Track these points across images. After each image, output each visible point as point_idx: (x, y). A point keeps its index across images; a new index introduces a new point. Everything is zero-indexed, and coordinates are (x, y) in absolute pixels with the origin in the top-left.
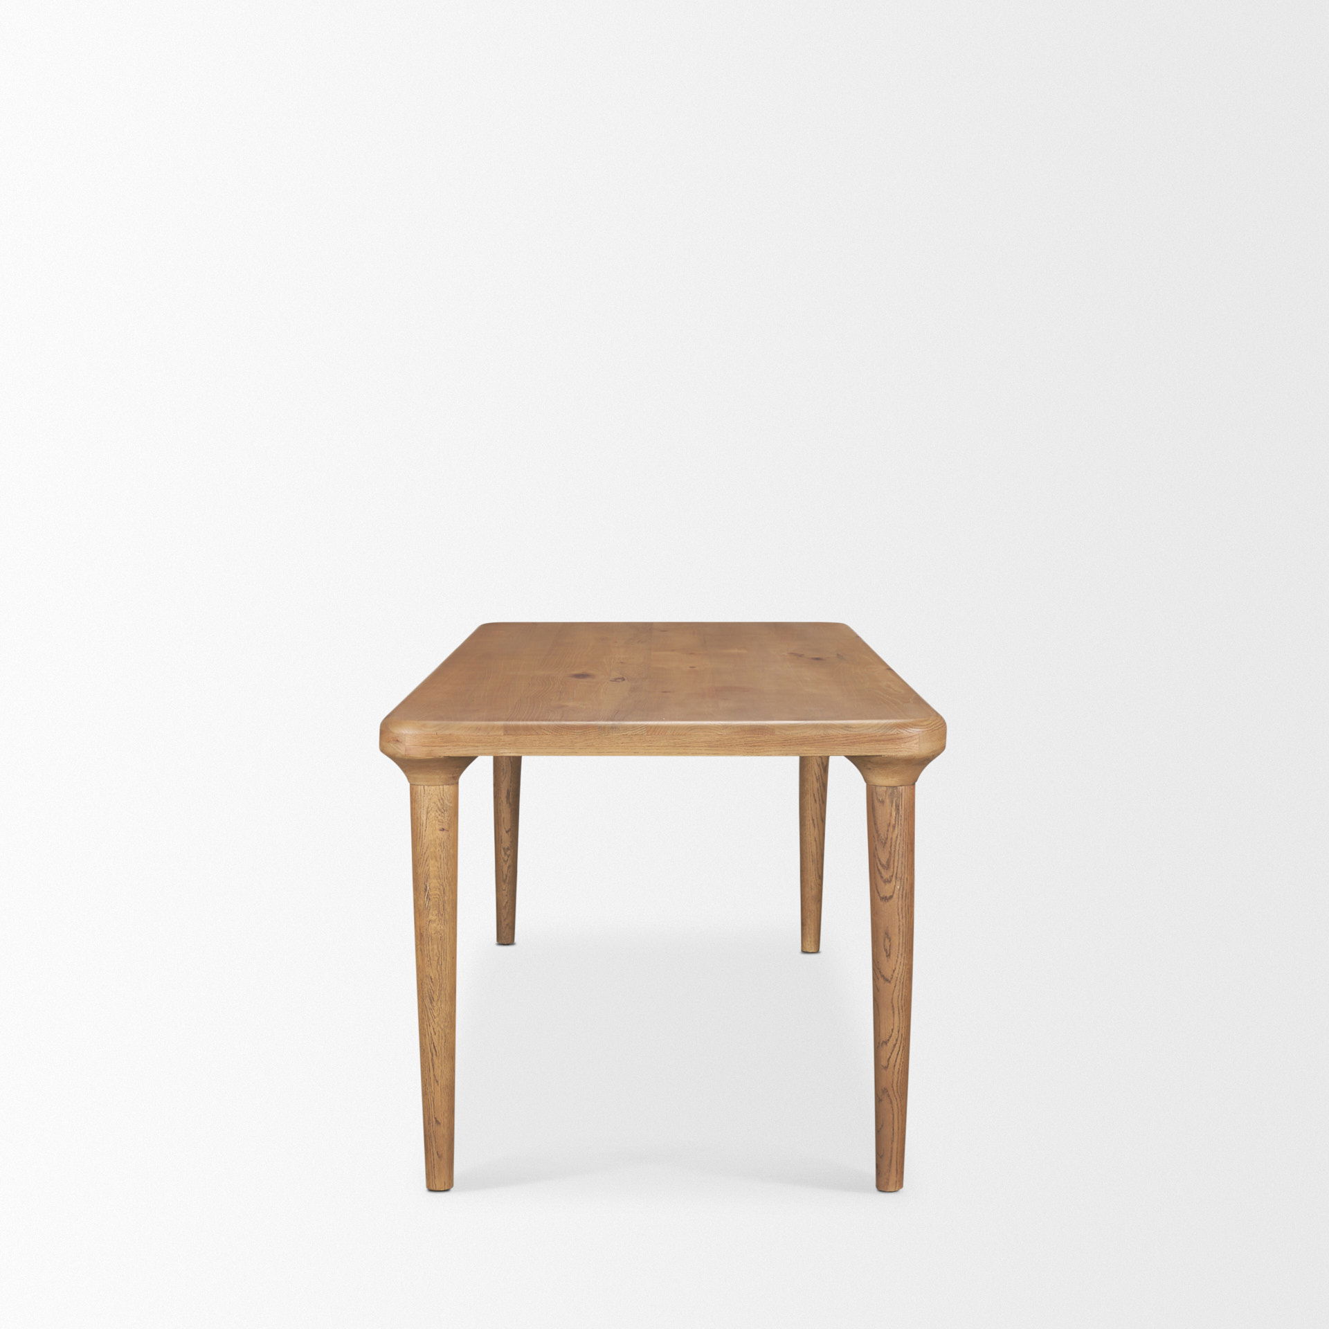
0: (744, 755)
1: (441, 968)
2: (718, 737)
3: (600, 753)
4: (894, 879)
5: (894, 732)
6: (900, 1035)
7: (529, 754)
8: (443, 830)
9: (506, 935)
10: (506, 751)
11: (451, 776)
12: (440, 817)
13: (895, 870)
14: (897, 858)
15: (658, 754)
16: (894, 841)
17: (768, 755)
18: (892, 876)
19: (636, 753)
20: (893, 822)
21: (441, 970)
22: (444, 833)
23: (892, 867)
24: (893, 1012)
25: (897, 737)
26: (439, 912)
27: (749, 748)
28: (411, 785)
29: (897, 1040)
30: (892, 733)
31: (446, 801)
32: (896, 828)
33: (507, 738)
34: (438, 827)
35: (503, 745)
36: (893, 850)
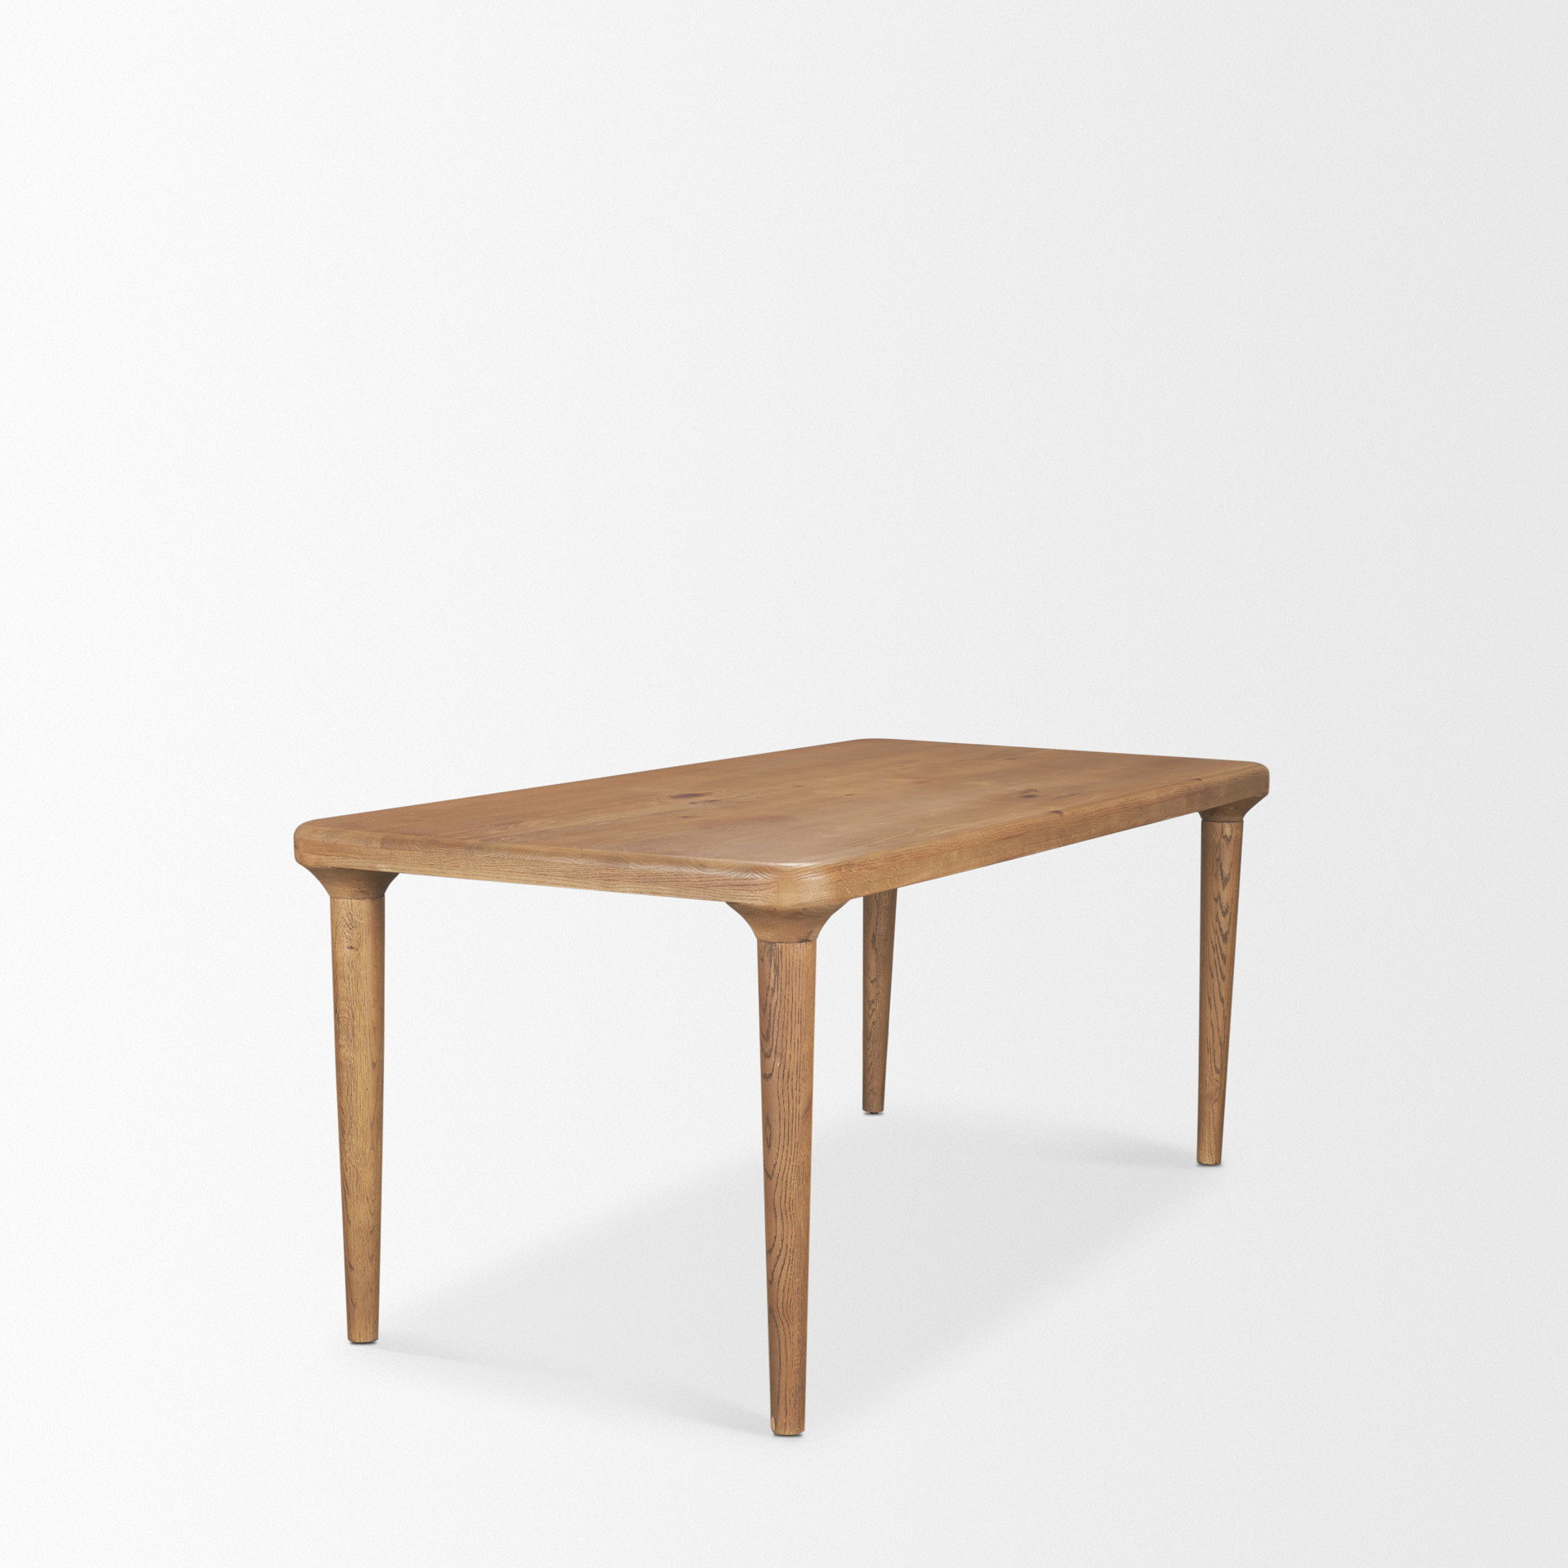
0: (600, 890)
1: (351, 1098)
2: (574, 867)
3: (466, 876)
4: (773, 1054)
5: (749, 876)
6: (784, 1245)
7: (404, 871)
8: (352, 948)
9: (873, 1100)
10: (383, 866)
11: (357, 889)
12: (347, 934)
13: (775, 1044)
14: (776, 1029)
15: (519, 881)
16: (773, 1007)
17: (623, 892)
18: (771, 1050)
19: (498, 879)
20: (772, 985)
21: (351, 1101)
22: (353, 951)
23: (771, 1039)
24: (776, 1216)
25: (752, 882)
26: (348, 1037)
27: (605, 882)
28: (331, 898)
29: (780, 1251)
30: (747, 877)
31: (355, 917)
32: (775, 993)
33: (386, 852)
34: (346, 945)
35: (381, 859)
36: (772, 1018)
